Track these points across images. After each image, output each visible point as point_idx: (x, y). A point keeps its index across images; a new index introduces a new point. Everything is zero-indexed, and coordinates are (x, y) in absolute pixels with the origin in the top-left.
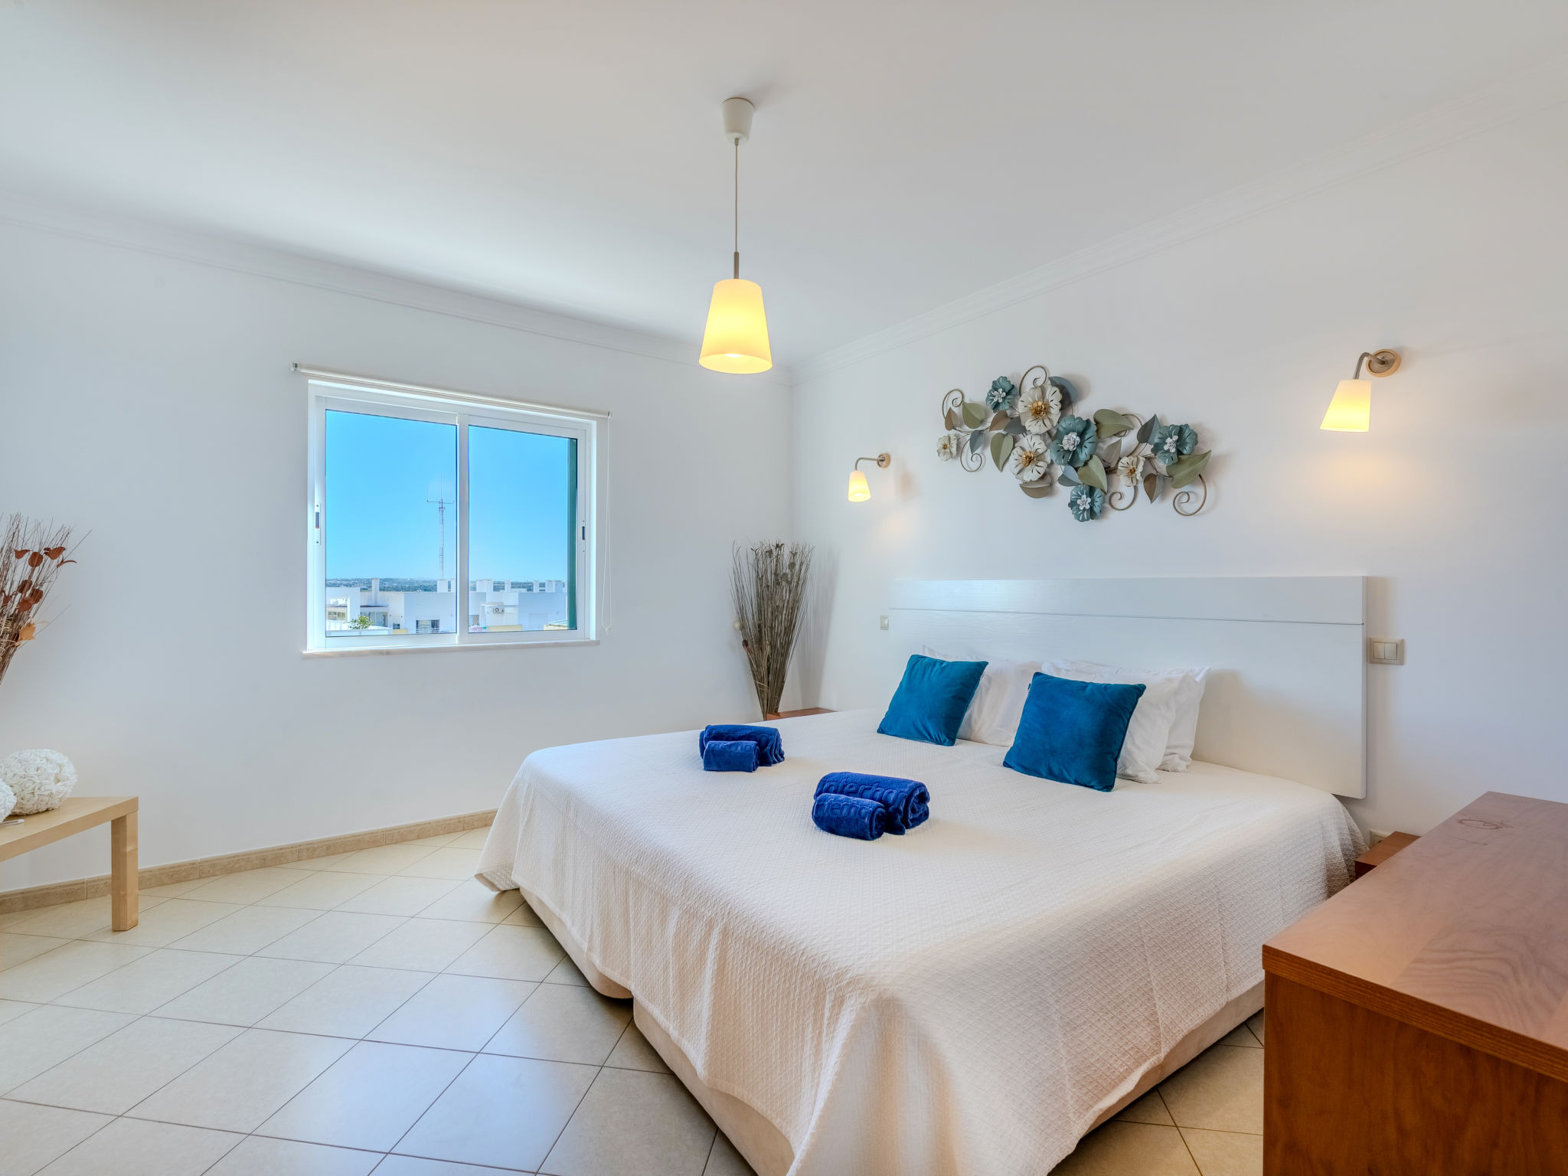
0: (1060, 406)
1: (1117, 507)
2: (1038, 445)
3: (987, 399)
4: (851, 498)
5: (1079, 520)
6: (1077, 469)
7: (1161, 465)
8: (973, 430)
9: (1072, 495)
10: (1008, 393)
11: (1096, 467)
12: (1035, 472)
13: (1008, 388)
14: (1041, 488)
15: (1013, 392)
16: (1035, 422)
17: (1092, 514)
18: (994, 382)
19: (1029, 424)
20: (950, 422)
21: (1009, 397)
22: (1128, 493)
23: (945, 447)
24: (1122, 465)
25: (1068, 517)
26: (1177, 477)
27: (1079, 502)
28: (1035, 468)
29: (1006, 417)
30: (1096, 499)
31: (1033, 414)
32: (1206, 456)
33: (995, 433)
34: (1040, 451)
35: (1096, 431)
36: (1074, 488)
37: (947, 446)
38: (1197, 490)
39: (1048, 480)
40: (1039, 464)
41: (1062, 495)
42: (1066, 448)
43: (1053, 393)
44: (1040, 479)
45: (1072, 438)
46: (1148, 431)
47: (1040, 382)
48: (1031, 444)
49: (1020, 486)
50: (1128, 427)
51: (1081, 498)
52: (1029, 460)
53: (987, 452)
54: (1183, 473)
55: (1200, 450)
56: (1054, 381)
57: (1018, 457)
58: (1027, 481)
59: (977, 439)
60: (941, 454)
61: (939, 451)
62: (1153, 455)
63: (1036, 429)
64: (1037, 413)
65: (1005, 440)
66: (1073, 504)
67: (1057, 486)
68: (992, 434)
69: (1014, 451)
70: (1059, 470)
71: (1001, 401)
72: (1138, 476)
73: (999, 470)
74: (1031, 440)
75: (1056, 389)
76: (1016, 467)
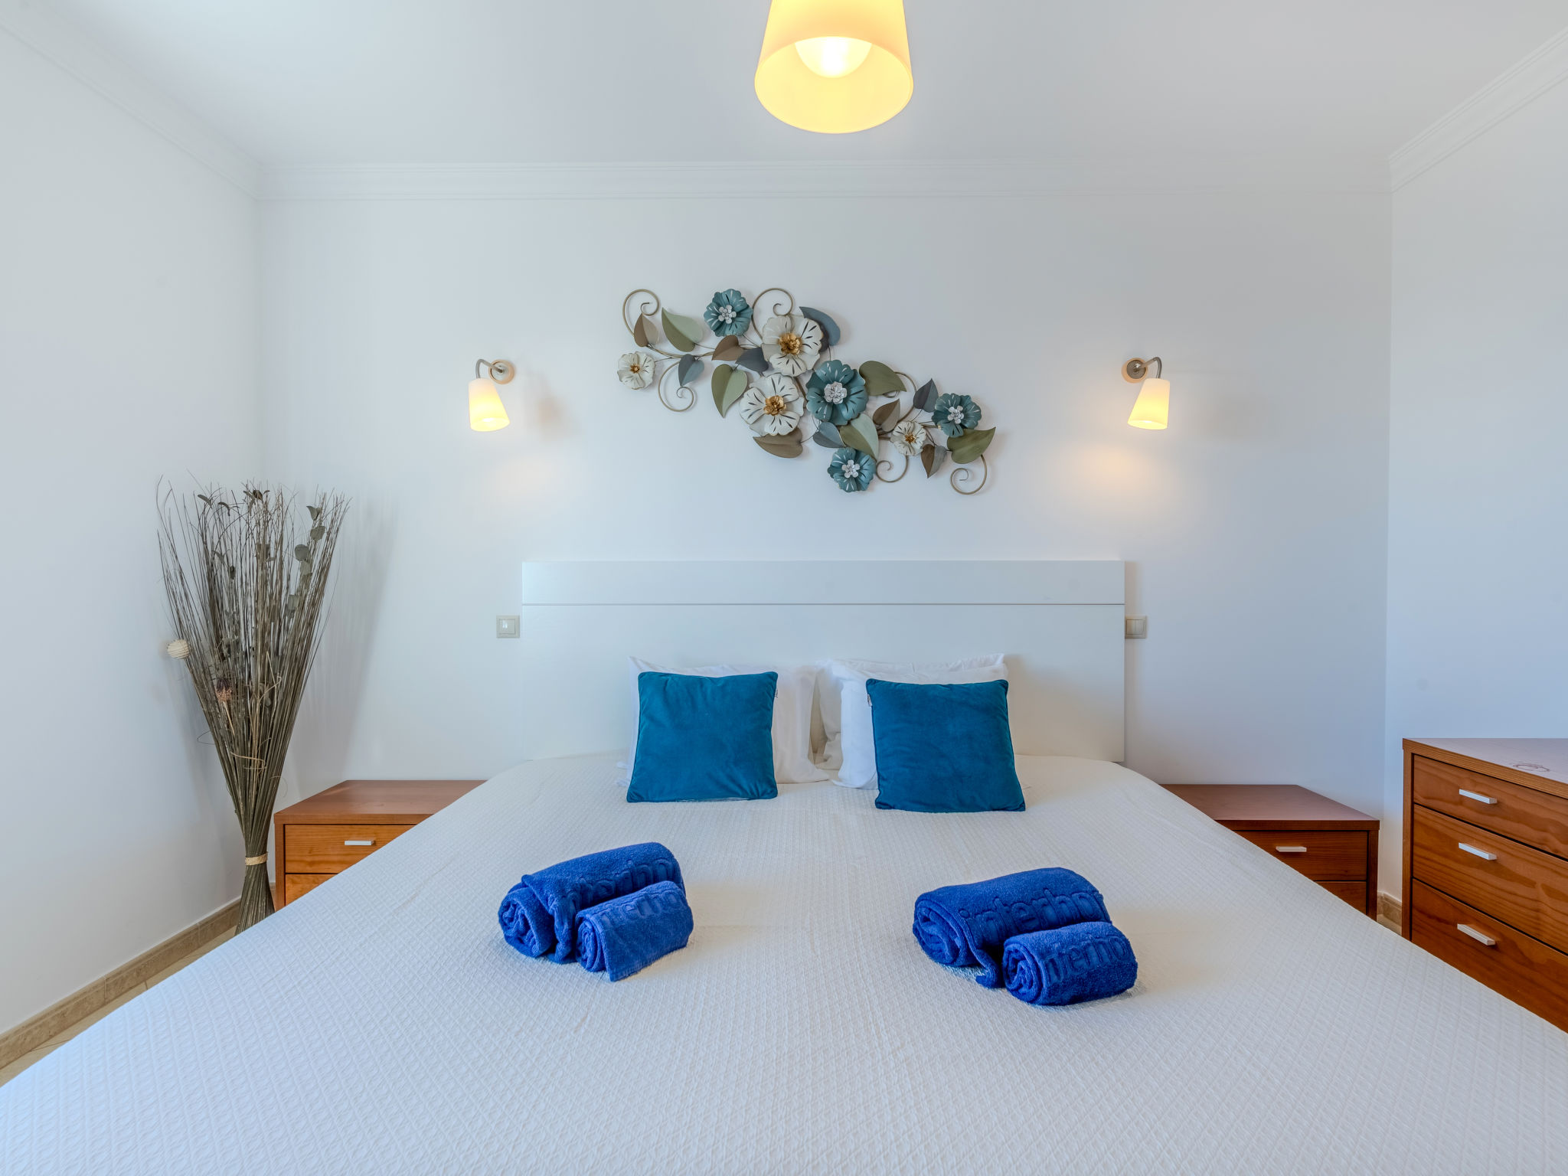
0: (820, 346)
1: (884, 478)
2: (789, 390)
3: (707, 315)
4: (476, 425)
5: (845, 490)
6: (838, 427)
7: (941, 437)
8: (684, 353)
9: (835, 458)
10: (739, 314)
11: (865, 427)
12: (785, 424)
13: (739, 307)
14: (787, 445)
15: (747, 313)
16: (785, 360)
17: (857, 484)
18: (718, 295)
19: (774, 359)
20: (642, 334)
21: (740, 319)
22: (899, 464)
23: (635, 369)
24: (899, 430)
25: (833, 484)
26: (957, 452)
27: (844, 467)
28: (784, 420)
29: (736, 344)
30: (865, 467)
31: (782, 350)
32: (990, 433)
33: (718, 363)
34: (789, 398)
35: (865, 385)
36: (836, 450)
37: (636, 369)
38: (977, 468)
39: (797, 436)
40: (789, 414)
41: (818, 457)
42: (828, 400)
43: (809, 328)
44: (790, 434)
45: (836, 389)
46: (925, 396)
47: (783, 310)
48: (778, 387)
49: (755, 439)
50: (901, 388)
51: (847, 464)
52: (776, 408)
53: (704, 388)
54: (966, 448)
55: (983, 426)
56: (808, 313)
57: (754, 401)
58: (769, 434)
59: (688, 367)
60: (624, 379)
61: (620, 374)
62: (933, 424)
63: (787, 369)
64: (787, 348)
65: (734, 376)
66: (834, 470)
67: (810, 445)
68: (713, 364)
69: (748, 391)
70: (811, 426)
71: (729, 321)
72: (918, 446)
73: (723, 413)
74: (778, 382)
75: (812, 323)
76: (749, 413)
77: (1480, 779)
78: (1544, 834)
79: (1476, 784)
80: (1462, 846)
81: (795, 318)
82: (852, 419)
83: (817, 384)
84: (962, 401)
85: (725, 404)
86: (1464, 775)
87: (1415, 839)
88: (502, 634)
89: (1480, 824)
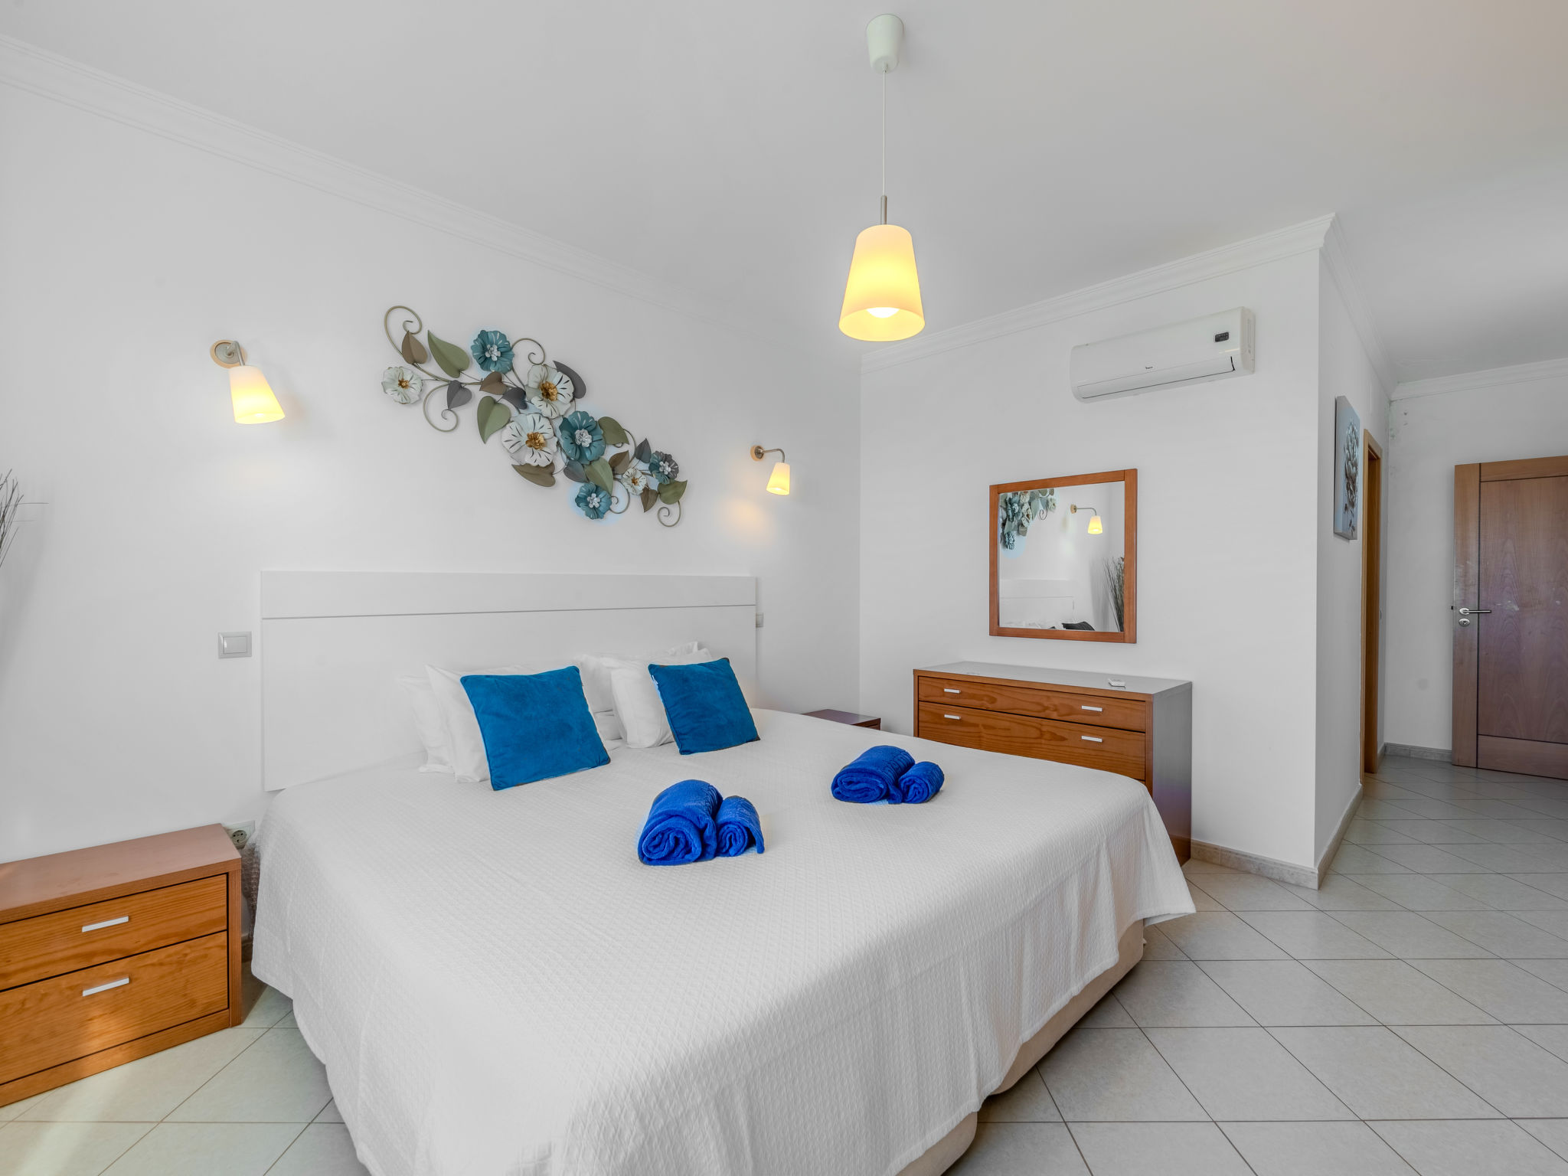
0: (571, 397)
1: (614, 510)
2: (545, 430)
3: (474, 347)
5: (588, 518)
6: (583, 465)
7: (655, 483)
8: (453, 379)
9: (581, 490)
10: (503, 355)
11: (603, 469)
12: (542, 458)
13: (503, 348)
14: (541, 475)
15: (509, 355)
16: (543, 403)
17: (596, 513)
18: (485, 333)
19: (534, 400)
20: (411, 351)
21: (503, 359)
22: (624, 500)
24: (627, 474)
25: (580, 512)
26: (664, 495)
27: (588, 499)
28: (542, 453)
29: (500, 380)
30: (603, 500)
31: (543, 394)
32: (684, 484)
33: (484, 394)
34: (546, 436)
35: (603, 435)
36: (583, 484)
37: (404, 384)
38: (674, 508)
39: (550, 469)
40: (545, 449)
41: (567, 488)
42: (578, 443)
43: (564, 381)
44: (547, 466)
45: (584, 435)
46: (643, 451)
47: (537, 359)
48: (538, 425)
49: (514, 466)
50: (625, 441)
51: (591, 496)
52: (534, 441)
53: (468, 414)
54: (669, 493)
55: (680, 478)
56: (561, 368)
57: (516, 433)
58: (529, 464)
59: (457, 394)
60: (389, 391)
61: (384, 386)
62: (649, 472)
63: (546, 411)
64: (546, 393)
65: (496, 408)
66: (581, 500)
67: (560, 477)
68: (479, 395)
69: (510, 424)
70: (560, 463)
71: (495, 359)
72: (640, 488)
73: (484, 439)
74: (536, 418)
75: (566, 378)
76: (512, 443)
77: (953, 683)
78: (981, 702)
79: (951, 685)
80: (946, 716)
81: (549, 369)
82: (593, 461)
83: (568, 427)
84: (667, 458)
85: (487, 429)
86: (946, 681)
87: (920, 719)
88: (225, 654)
89: (953, 704)
